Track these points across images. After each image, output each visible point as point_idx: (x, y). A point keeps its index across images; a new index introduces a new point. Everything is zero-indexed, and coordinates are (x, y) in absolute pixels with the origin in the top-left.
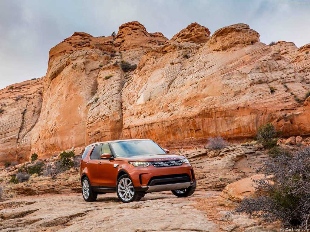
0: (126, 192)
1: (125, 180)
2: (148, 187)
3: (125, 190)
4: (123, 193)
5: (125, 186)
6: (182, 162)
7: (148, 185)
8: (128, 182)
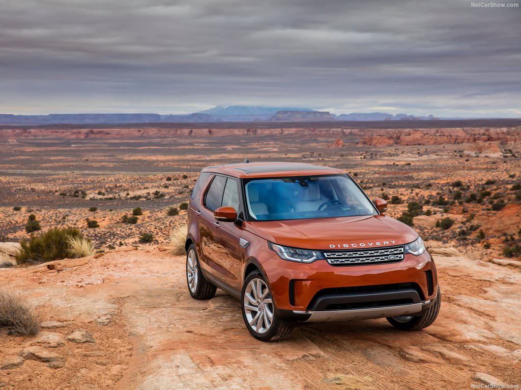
0: (259, 313)
1: (256, 283)
2: (310, 312)
3: (257, 306)
4: (254, 313)
5: (258, 298)
6: (402, 253)
7: (310, 307)
8: (263, 287)
